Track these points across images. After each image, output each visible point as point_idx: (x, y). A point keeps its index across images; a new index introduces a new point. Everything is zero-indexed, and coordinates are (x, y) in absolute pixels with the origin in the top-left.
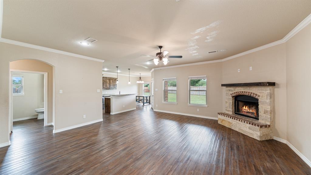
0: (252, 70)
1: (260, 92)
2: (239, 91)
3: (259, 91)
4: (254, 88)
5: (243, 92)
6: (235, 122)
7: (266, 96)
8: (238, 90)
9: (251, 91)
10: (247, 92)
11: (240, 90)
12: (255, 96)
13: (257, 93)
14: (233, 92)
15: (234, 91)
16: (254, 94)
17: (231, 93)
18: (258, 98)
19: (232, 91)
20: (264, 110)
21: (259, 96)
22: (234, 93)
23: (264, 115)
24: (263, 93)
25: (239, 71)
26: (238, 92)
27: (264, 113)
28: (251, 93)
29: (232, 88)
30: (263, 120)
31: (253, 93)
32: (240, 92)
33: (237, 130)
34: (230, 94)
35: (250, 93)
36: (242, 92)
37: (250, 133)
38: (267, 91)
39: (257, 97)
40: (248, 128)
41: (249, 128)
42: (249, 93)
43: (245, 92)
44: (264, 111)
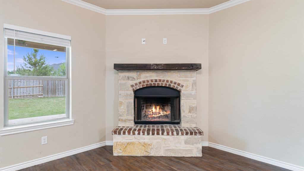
0: (166, 43)
1: (183, 80)
2: (149, 79)
3: (181, 79)
4: (174, 73)
5: (158, 81)
6: (157, 140)
7: (191, 86)
8: (147, 77)
9: (170, 79)
10: (164, 81)
11: (150, 76)
12: (176, 86)
13: (179, 82)
14: (137, 81)
15: (137, 79)
16: (175, 83)
17: (133, 83)
18: (181, 88)
19: (133, 79)
20: (190, 107)
21: (182, 86)
22: (140, 83)
23: (190, 114)
24: (188, 81)
25: (145, 42)
26: (148, 81)
27: (189, 112)
28: (171, 82)
29: (133, 74)
30: (187, 122)
31: (173, 82)
32: (152, 81)
33: (161, 153)
34: (129, 86)
35: (169, 82)
36: (156, 81)
37: (186, 150)
38: (192, 79)
39: (179, 88)
40: (183, 142)
41: (186, 142)
42: (167, 81)
43: (160, 80)
44: (190, 109)
